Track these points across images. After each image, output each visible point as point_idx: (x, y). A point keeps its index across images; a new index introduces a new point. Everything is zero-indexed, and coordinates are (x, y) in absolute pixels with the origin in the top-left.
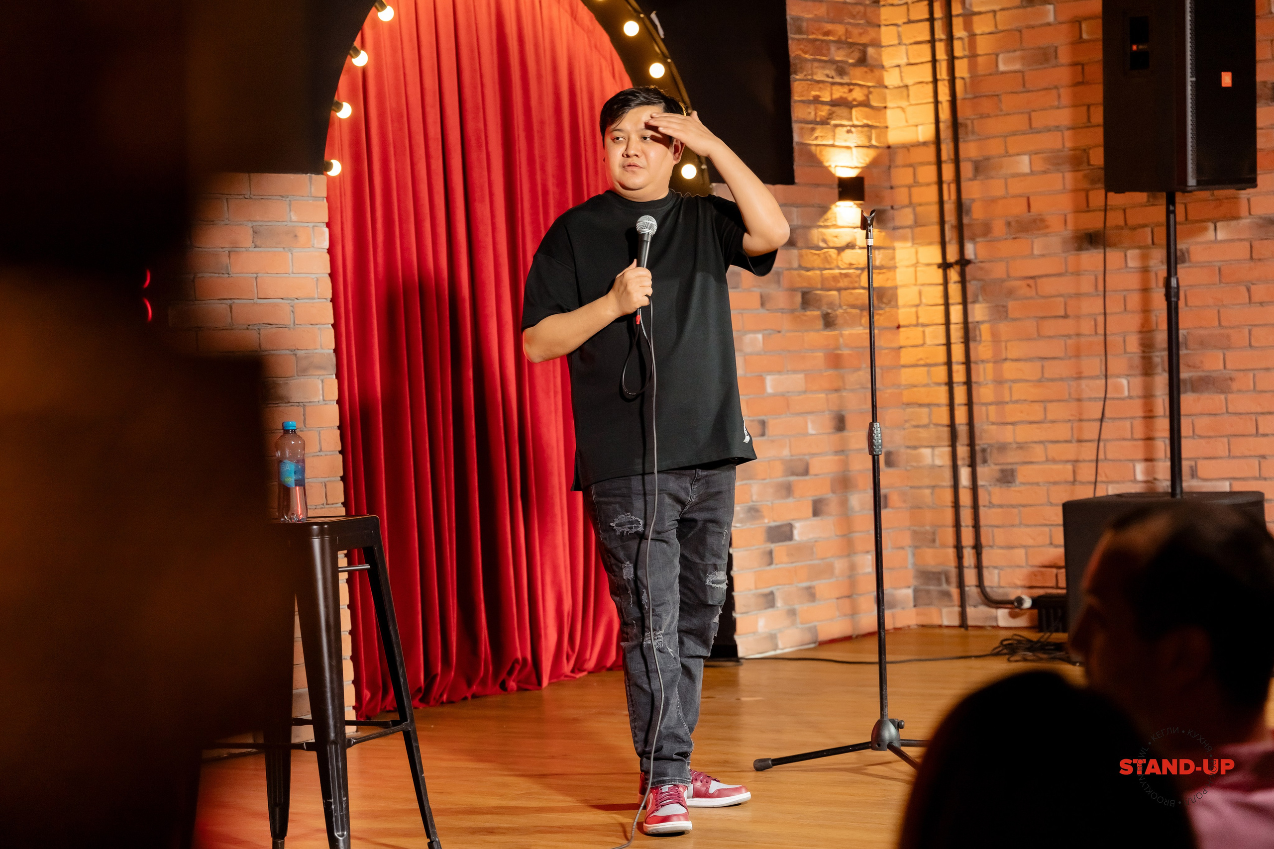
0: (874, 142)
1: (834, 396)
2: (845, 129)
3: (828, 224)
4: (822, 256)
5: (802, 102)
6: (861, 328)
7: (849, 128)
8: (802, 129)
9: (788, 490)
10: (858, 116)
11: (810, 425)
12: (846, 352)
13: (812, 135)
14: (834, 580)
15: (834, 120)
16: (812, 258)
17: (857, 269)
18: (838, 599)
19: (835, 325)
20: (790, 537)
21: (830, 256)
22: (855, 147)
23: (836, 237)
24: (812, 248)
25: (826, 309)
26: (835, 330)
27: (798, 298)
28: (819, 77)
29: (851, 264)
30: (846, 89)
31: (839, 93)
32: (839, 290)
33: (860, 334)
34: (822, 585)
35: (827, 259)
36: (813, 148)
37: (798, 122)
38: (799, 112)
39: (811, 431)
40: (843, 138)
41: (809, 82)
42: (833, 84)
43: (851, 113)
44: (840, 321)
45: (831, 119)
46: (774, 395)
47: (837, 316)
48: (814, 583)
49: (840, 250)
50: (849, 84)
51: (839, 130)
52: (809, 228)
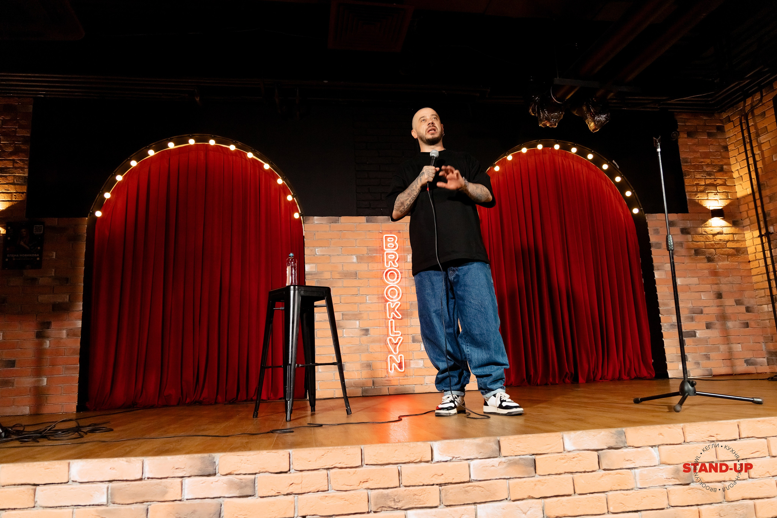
0: (729, 198)
1: (715, 286)
2: (714, 194)
3: (707, 226)
4: (705, 237)
5: (691, 185)
6: (728, 262)
7: (715, 193)
8: (690, 194)
9: (692, 319)
10: (720, 189)
11: (702, 296)
12: (720, 270)
13: (696, 196)
14: (720, 352)
15: (707, 191)
16: (698, 238)
17: (724, 241)
18: (723, 360)
19: (714, 261)
20: (695, 336)
21: (708, 237)
22: (719, 199)
23: (712, 230)
24: (699, 234)
25: (708, 255)
26: (713, 263)
27: (693, 252)
28: (698, 176)
29: (720, 240)
30: (713, 180)
31: (708, 182)
32: (715, 249)
33: (728, 264)
34: (712, 355)
35: (707, 238)
36: (697, 201)
37: (687, 192)
38: (687, 189)
39: (703, 298)
40: (711, 196)
41: (693, 179)
42: (705, 179)
43: (717, 188)
44: (716, 259)
45: (706, 190)
46: (682, 285)
47: (714, 258)
48: (709, 353)
49: (714, 235)
50: (712, 178)
51: (709, 194)
52: (698, 227)
